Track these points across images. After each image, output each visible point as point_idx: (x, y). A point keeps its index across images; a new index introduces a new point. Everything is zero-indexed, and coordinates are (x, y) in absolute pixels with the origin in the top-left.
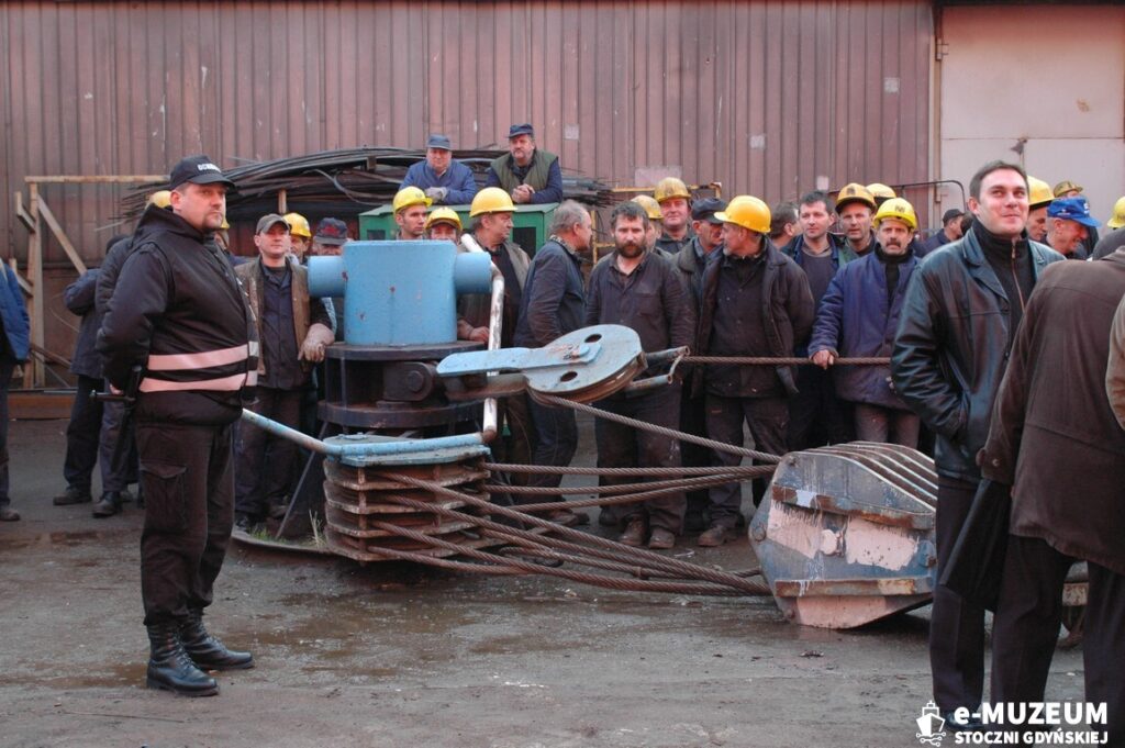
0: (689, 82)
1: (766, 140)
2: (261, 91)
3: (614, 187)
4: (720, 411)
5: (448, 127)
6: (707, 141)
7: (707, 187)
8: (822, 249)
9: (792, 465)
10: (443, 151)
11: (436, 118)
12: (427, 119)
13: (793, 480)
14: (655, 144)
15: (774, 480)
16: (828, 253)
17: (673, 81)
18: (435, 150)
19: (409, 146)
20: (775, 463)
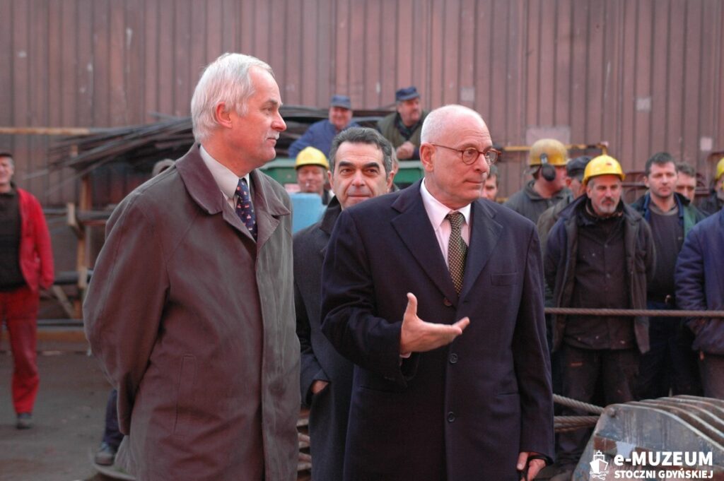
0: (579, 49)
1: (652, 103)
2: (180, 52)
3: (506, 144)
4: (580, 364)
5: (353, 88)
6: (595, 104)
7: (594, 147)
8: (669, 209)
9: (613, 416)
10: (344, 109)
11: (342, 80)
12: (333, 81)
13: (614, 431)
14: (546, 107)
15: (596, 432)
16: (675, 212)
17: (564, 48)
18: (337, 108)
19: (317, 104)
20: (598, 415)
